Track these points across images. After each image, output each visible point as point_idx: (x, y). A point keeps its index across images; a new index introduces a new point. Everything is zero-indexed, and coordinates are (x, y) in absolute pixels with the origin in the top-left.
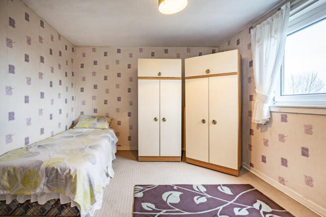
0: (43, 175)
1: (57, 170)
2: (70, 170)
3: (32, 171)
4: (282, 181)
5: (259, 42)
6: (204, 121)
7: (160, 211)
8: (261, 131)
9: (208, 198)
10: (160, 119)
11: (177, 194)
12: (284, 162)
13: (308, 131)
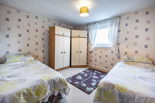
0: (48, 85)
1: (54, 80)
2: (59, 78)
3: (41, 86)
4: (95, 65)
5: (90, 30)
6: (78, 52)
7: (81, 82)
8: (90, 54)
9: (87, 74)
10: (63, 52)
11: (80, 76)
12: (96, 60)
13: (101, 52)
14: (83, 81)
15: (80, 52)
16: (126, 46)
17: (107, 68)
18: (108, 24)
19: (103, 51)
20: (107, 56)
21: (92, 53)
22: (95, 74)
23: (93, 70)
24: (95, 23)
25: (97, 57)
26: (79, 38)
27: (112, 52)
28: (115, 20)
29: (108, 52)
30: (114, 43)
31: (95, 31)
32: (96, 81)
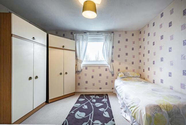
4: (86, 88)
5: (78, 40)
6: (61, 74)
7: (90, 121)
8: (78, 74)
9: (85, 105)
10: (33, 78)
11: (78, 113)
12: (87, 82)
13: (93, 71)
14: (91, 118)
15: (65, 73)
16: (119, 63)
17: (100, 88)
18: (102, 37)
19: (96, 69)
20: (100, 75)
21: (80, 73)
22: (94, 101)
23: (88, 96)
24: (85, 32)
25: (88, 78)
26: (63, 50)
27: (106, 70)
28: (109, 34)
29: (102, 71)
30: (109, 60)
31: (85, 43)
32: (105, 110)
